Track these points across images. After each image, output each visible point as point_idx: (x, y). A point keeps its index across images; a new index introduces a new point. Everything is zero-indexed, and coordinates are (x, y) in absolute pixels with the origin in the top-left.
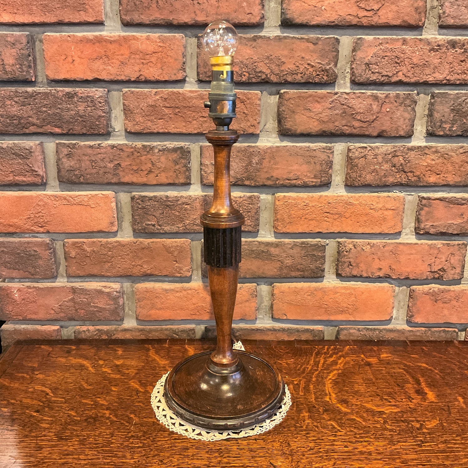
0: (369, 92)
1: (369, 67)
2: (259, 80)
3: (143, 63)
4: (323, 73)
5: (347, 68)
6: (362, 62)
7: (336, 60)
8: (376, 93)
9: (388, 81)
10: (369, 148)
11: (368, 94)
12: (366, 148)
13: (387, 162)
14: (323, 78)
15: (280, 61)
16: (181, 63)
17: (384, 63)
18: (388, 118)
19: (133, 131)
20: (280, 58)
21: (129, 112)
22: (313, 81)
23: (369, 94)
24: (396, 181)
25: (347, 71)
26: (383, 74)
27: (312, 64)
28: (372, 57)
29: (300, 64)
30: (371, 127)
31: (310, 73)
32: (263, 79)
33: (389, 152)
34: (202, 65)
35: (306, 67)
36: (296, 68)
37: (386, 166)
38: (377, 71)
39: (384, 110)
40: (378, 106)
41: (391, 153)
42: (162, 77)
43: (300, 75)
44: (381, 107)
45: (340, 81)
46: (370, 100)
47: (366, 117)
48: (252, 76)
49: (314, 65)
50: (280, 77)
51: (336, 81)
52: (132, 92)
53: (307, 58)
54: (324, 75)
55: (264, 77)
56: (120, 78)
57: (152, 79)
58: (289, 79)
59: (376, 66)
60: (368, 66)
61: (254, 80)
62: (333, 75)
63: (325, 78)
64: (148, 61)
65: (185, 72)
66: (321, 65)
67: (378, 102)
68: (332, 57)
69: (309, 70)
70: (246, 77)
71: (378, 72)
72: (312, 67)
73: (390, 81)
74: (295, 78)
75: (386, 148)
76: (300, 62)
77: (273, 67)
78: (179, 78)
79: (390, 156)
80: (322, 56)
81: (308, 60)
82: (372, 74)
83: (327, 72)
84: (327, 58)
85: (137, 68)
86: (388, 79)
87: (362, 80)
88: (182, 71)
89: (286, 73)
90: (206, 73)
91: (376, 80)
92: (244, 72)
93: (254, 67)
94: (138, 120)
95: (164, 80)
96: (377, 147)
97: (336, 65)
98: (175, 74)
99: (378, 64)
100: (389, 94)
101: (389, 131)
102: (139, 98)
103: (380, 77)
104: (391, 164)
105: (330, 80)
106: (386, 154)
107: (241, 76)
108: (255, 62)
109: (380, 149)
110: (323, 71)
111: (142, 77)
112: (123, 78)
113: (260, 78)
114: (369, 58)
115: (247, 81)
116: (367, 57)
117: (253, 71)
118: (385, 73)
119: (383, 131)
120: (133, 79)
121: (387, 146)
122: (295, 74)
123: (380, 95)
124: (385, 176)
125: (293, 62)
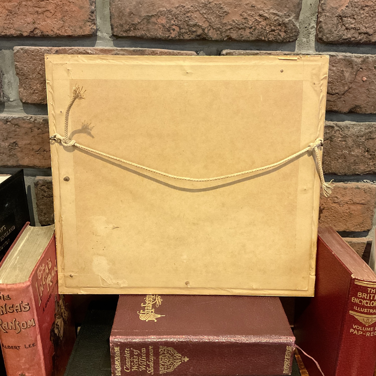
0: (341, 55)
1: (342, 21)
2: (193, 36)
3: (37, 12)
4: (279, 27)
5: (313, 22)
6: (333, 14)
7: (298, 10)
8: (350, 56)
9: (367, 40)
10: (336, 128)
11: (338, 58)
12: (332, 127)
13: (359, 146)
14: (280, 35)
15: (221, 10)
16: (89, 13)
17: (362, 16)
18: (363, 90)
19: (29, 102)
20: (222, 6)
21: (24, 77)
22: (266, 39)
23: (341, 57)
24: (369, 169)
25: (311, 26)
26: (361, 31)
27: (266, 15)
28: (347, 7)
29: (249, 15)
30: (340, 101)
31: (262, 28)
32: (199, 36)
33: (362, 133)
34: (116, 14)
35: (256, 20)
36: (244, 21)
37: (357, 152)
38: (353, 26)
39: (360, 79)
40: (351, 73)
41: (365, 134)
42: (63, 31)
43: (248, 31)
44: (356, 75)
45: (302, 39)
46: (342, 66)
47: (335, 87)
48: (183, 31)
49: (268, 17)
50: (221, 32)
51: (296, 39)
52: (26, 51)
53: (259, 6)
54: (280, 31)
55: (200, 32)
56: (8, 32)
57: (51, 33)
58: (234, 35)
59: (351, 20)
60: (341, 19)
61: (186, 37)
62: (294, 31)
63: (283, 34)
64: (44, 9)
65: (95, 24)
66: (277, 17)
67: (352, 68)
68: (292, 6)
69: (261, 23)
70: (175, 32)
71: (354, 28)
72: (265, 19)
73: (370, 41)
74: (241, 35)
75: (359, 128)
76: (249, 12)
77: (213, 19)
78: (87, 33)
79: (363, 139)
80: (279, 5)
81: (260, 10)
82: (346, 31)
83: (286, 27)
84: (286, 7)
85: (29, 19)
86: (367, 37)
87: (331, 39)
88: (89, 23)
89: (230, 27)
90: (122, 26)
91: (350, 38)
92: (173, 25)
93: (186, 19)
94: (35, 88)
95: (66, 34)
96: (347, 127)
97: (297, 18)
98: (81, 28)
99: (355, 17)
100: (368, 57)
101: (364, 107)
102: (34, 59)
103: (356, 35)
104: (363, 149)
105: (290, 37)
106: (358, 136)
107: (169, 31)
108: (188, 12)
109: (351, 129)
110: (280, 25)
111: (37, 31)
112: (13, 32)
113: (195, 34)
114: (344, 8)
115: (177, 38)
116: (340, 6)
117: (185, 25)
118: (363, 30)
119: (357, 106)
120: (25, 34)
121: (360, 125)
122: (242, 28)
123: (355, 59)
124: (355, 163)
125: (240, 12)
